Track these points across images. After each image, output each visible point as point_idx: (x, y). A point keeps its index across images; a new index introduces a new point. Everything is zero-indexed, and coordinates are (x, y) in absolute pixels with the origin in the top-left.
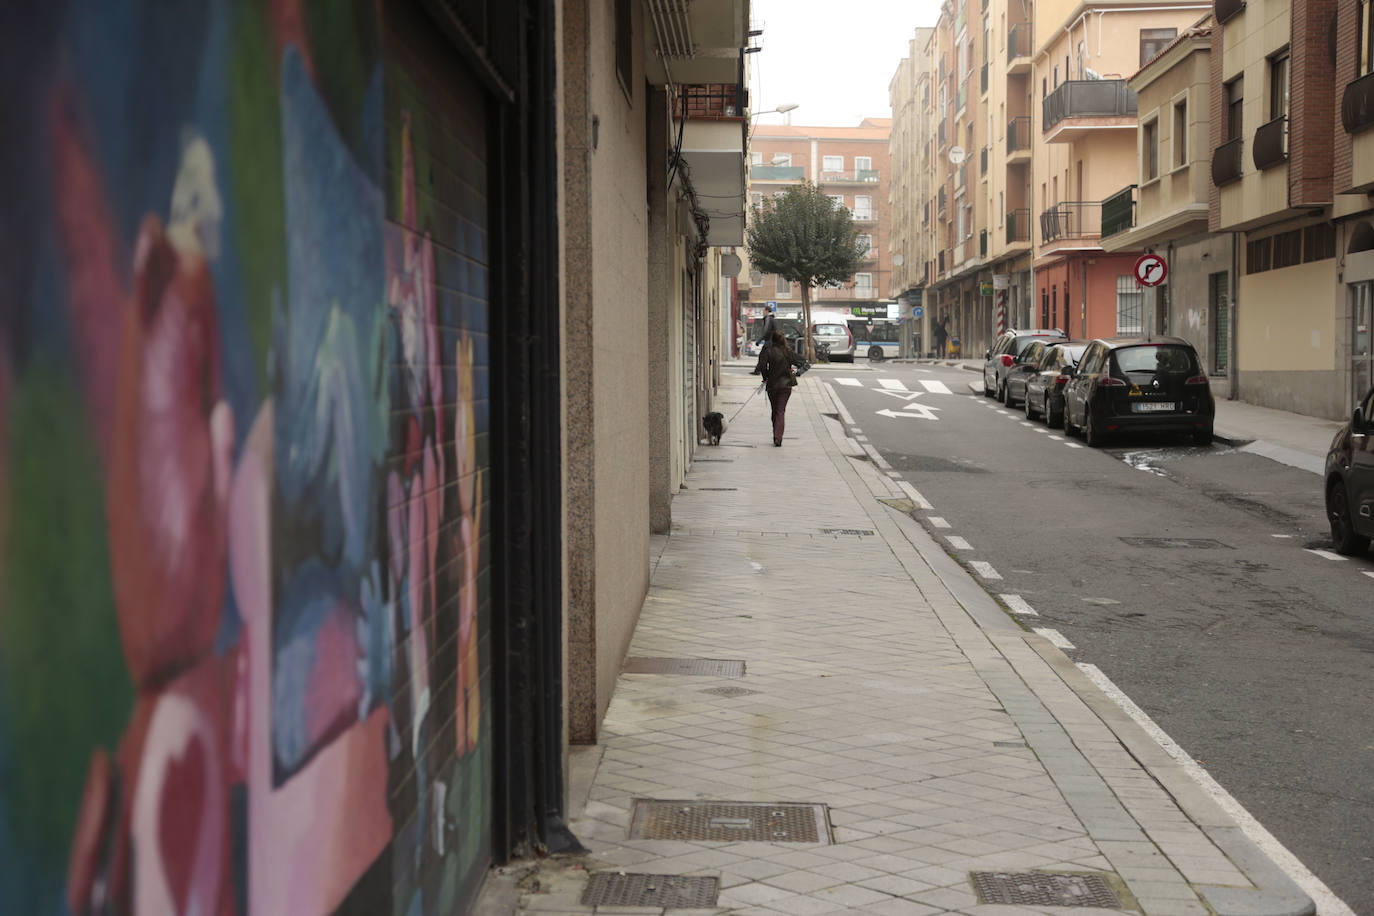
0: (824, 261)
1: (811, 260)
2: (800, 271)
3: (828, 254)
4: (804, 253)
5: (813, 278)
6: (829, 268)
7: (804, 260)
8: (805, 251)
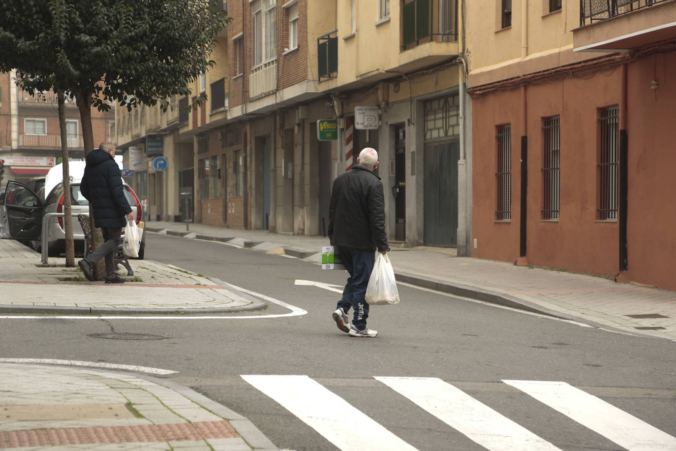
0: (131, 42)
1: (104, 37)
2: (76, 63)
3: (143, 27)
4: (85, 21)
5: (102, 84)
6: (143, 60)
7: (85, 38)
8: (88, 16)
